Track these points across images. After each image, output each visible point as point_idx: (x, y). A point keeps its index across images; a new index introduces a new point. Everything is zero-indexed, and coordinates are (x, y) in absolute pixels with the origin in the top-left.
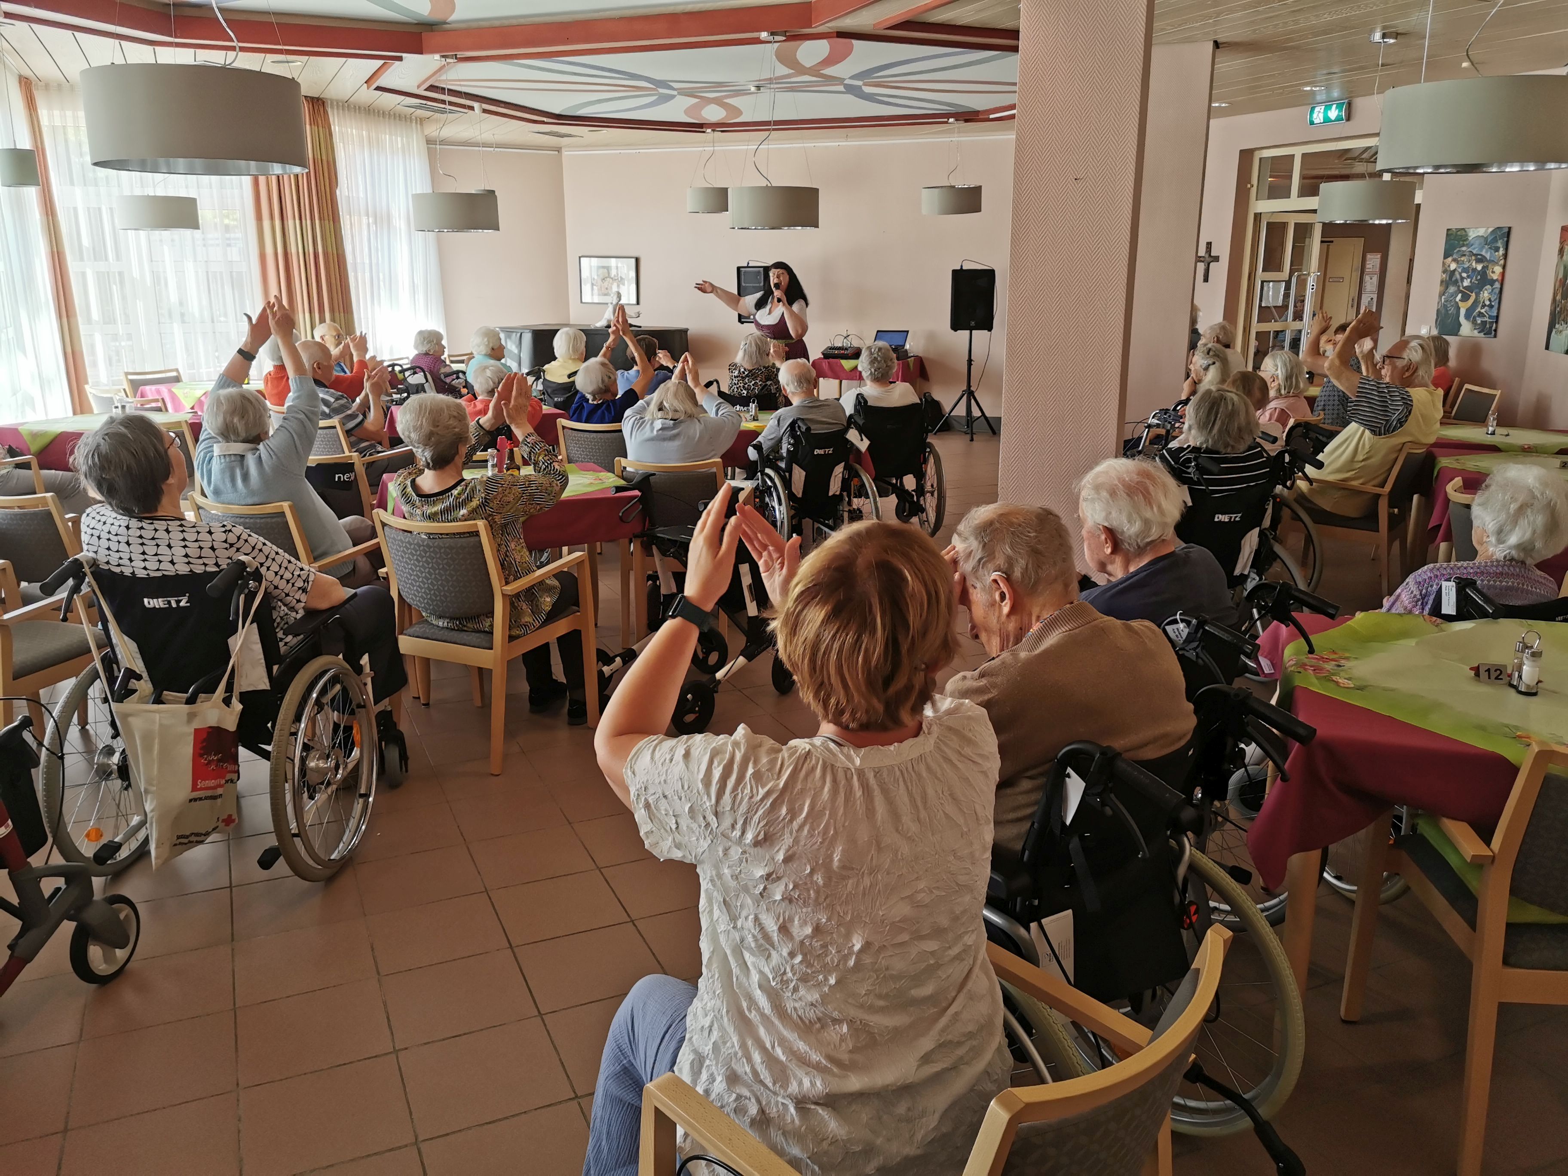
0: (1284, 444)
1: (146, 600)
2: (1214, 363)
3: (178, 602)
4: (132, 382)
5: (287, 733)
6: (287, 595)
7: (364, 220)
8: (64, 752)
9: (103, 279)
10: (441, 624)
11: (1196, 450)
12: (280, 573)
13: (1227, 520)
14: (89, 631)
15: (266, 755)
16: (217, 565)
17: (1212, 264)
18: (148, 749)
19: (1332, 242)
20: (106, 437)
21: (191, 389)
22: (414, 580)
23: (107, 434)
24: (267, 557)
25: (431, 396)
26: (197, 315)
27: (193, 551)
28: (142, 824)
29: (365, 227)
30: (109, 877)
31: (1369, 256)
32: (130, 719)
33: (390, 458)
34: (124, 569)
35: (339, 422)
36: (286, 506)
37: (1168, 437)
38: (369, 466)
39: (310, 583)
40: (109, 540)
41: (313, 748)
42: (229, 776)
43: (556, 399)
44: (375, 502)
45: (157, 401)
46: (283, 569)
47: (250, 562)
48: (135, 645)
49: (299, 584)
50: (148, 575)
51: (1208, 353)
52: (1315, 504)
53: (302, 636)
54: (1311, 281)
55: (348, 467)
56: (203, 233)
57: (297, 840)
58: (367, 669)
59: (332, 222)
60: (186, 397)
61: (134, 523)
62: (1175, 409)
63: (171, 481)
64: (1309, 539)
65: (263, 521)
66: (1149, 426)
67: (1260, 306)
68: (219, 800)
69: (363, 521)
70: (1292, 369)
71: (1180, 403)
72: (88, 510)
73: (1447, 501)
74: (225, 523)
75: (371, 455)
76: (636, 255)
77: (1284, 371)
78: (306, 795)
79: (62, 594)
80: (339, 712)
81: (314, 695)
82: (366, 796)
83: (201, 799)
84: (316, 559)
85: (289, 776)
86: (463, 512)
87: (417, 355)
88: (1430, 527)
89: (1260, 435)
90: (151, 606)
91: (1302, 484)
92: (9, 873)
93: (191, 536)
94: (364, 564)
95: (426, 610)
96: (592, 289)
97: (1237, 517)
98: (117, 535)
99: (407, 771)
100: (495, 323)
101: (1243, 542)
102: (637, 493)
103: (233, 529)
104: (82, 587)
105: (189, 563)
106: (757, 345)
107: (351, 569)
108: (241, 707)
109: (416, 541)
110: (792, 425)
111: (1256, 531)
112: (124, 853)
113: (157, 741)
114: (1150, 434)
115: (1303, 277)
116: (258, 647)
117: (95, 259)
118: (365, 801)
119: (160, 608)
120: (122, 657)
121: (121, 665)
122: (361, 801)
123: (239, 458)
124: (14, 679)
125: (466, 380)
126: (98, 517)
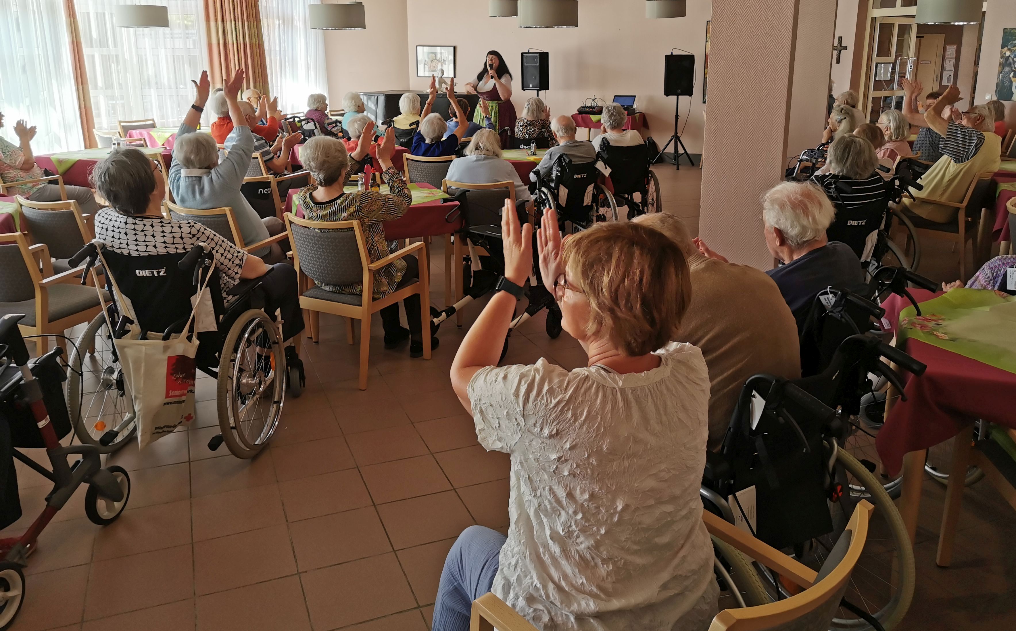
0: (894, 173)
1: (137, 271)
2: (845, 118)
3: (158, 273)
4: (123, 127)
5: (228, 360)
6: (229, 269)
7: (276, 22)
8: (83, 371)
9: (106, 60)
10: (327, 289)
11: (834, 177)
12: (225, 255)
13: (856, 224)
14: (99, 292)
15: (214, 375)
16: (184, 248)
17: (842, 51)
18: (137, 369)
19: (923, 37)
20: (114, 163)
21: (163, 132)
22: (310, 259)
23: (113, 161)
24: (216, 244)
25: (320, 137)
26: (166, 83)
27: (169, 240)
28: (132, 419)
29: (277, 27)
30: (110, 454)
31: (948, 47)
32: (126, 350)
33: (292, 178)
34: (123, 251)
35: (260, 154)
36: (227, 210)
37: (814, 168)
38: (279, 183)
39: (244, 261)
40: (113, 231)
41: (244, 370)
42: (190, 388)
43: (401, 140)
44: (283, 208)
45: (140, 140)
46: (226, 252)
47: (206, 246)
48: (130, 301)
49: (237, 262)
50: (139, 254)
51: (841, 112)
52: (916, 214)
53: (238, 296)
54: (910, 64)
55: (266, 185)
56: (171, 30)
57: (234, 431)
58: (279, 318)
59: (255, 24)
60: (159, 138)
61: (130, 220)
62: (818, 149)
63: (155, 192)
64: (910, 237)
65: (212, 219)
66: (801, 161)
67: (875, 80)
68: (183, 404)
69: (277, 220)
70: (900, 123)
71: (823, 145)
72: (100, 212)
73: (1007, 212)
74: (190, 221)
75: (279, 177)
76: (454, 45)
77: (895, 124)
78: (239, 402)
79: (83, 266)
80: (261, 346)
81: (246, 335)
82: (278, 402)
83: (171, 403)
84: (246, 245)
85: (229, 388)
86: (345, 214)
87: (310, 111)
88: (994, 230)
89: (879, 167)
90: (141, 275)
91: (906, 200)
92: (47, 450)
93: (167, 229)
94: (277, 249)
95: (318, 279)
96: (425, 67)
97: (863, 222)
98: (118, 228)
99: (304, 386)
100: (360, 89)
101: (866, 240)
102: (457, 203)
103: (195, 225)
104: (96, 262)
105: (166, 247)
106: (537, 104)
107: (268, 251)
108: (198, 342)
109: (312, 234)
110: (560, 158)
111: (876, 232)
112: (119, 439)
113: (143, 365)
114: (801, 166)
115: (903, 60)
116: (210, 303)
117: (100, 47)
118: (277, 406)
119: (147, 277)
120: (121, 309)
121: (120, 314)
122: (275, 406)
123: (198, 178)
124: (49, 323)
125: (342, 127)
126: (106, 216)
